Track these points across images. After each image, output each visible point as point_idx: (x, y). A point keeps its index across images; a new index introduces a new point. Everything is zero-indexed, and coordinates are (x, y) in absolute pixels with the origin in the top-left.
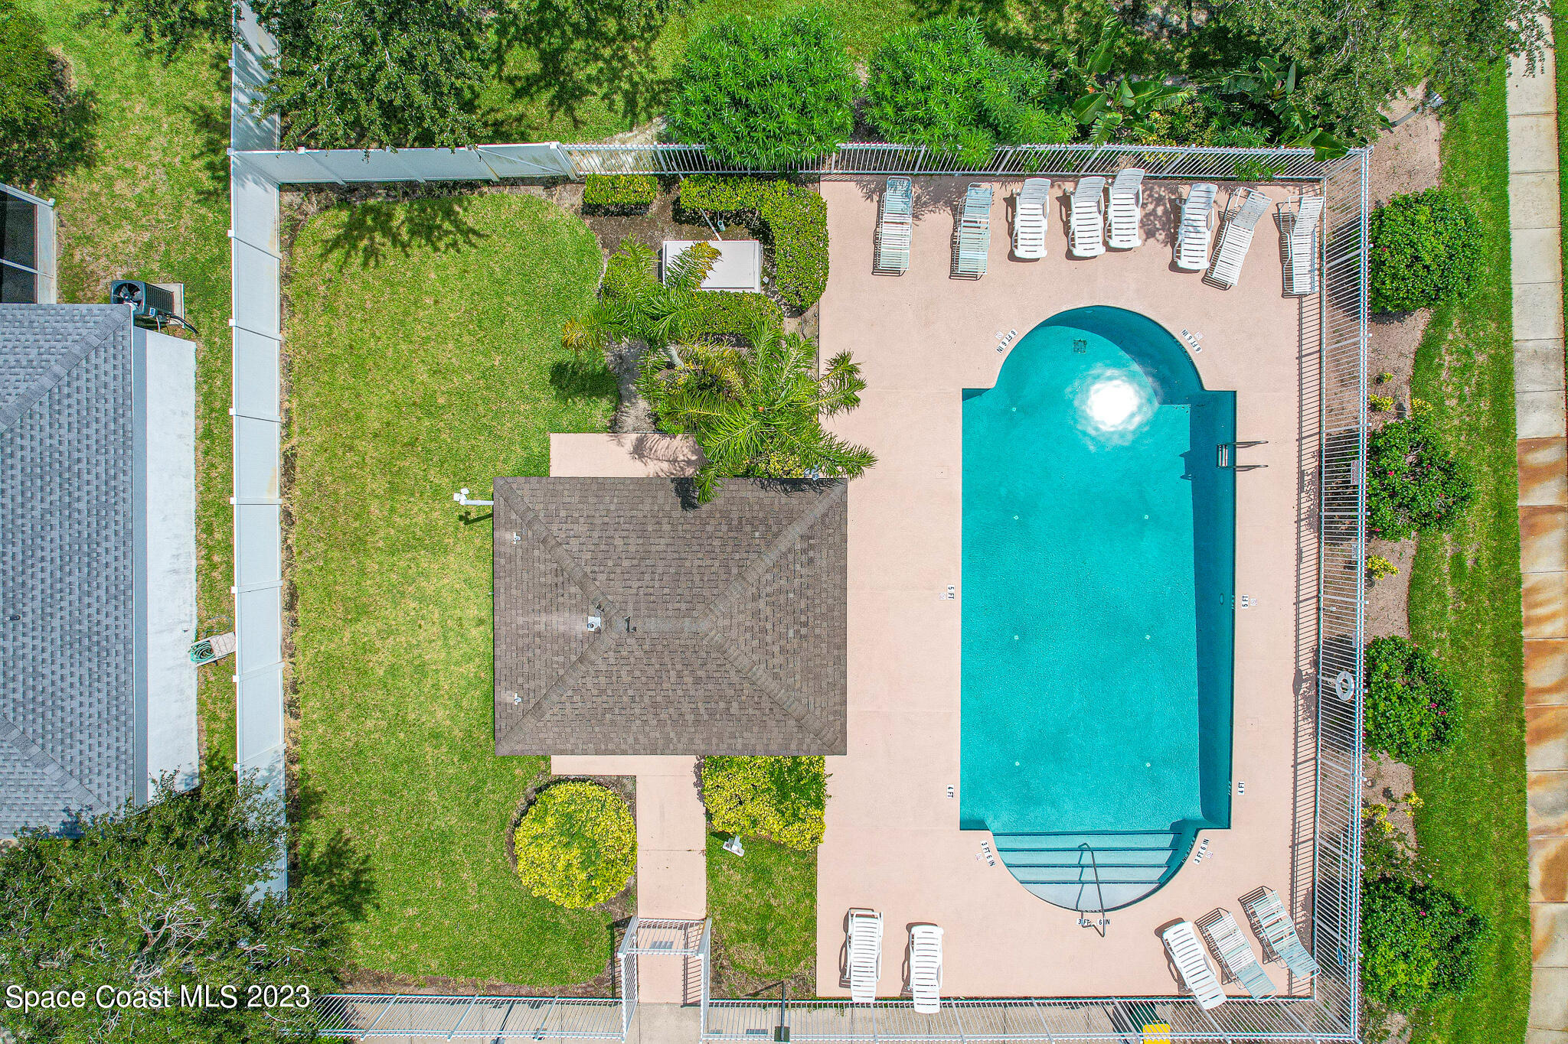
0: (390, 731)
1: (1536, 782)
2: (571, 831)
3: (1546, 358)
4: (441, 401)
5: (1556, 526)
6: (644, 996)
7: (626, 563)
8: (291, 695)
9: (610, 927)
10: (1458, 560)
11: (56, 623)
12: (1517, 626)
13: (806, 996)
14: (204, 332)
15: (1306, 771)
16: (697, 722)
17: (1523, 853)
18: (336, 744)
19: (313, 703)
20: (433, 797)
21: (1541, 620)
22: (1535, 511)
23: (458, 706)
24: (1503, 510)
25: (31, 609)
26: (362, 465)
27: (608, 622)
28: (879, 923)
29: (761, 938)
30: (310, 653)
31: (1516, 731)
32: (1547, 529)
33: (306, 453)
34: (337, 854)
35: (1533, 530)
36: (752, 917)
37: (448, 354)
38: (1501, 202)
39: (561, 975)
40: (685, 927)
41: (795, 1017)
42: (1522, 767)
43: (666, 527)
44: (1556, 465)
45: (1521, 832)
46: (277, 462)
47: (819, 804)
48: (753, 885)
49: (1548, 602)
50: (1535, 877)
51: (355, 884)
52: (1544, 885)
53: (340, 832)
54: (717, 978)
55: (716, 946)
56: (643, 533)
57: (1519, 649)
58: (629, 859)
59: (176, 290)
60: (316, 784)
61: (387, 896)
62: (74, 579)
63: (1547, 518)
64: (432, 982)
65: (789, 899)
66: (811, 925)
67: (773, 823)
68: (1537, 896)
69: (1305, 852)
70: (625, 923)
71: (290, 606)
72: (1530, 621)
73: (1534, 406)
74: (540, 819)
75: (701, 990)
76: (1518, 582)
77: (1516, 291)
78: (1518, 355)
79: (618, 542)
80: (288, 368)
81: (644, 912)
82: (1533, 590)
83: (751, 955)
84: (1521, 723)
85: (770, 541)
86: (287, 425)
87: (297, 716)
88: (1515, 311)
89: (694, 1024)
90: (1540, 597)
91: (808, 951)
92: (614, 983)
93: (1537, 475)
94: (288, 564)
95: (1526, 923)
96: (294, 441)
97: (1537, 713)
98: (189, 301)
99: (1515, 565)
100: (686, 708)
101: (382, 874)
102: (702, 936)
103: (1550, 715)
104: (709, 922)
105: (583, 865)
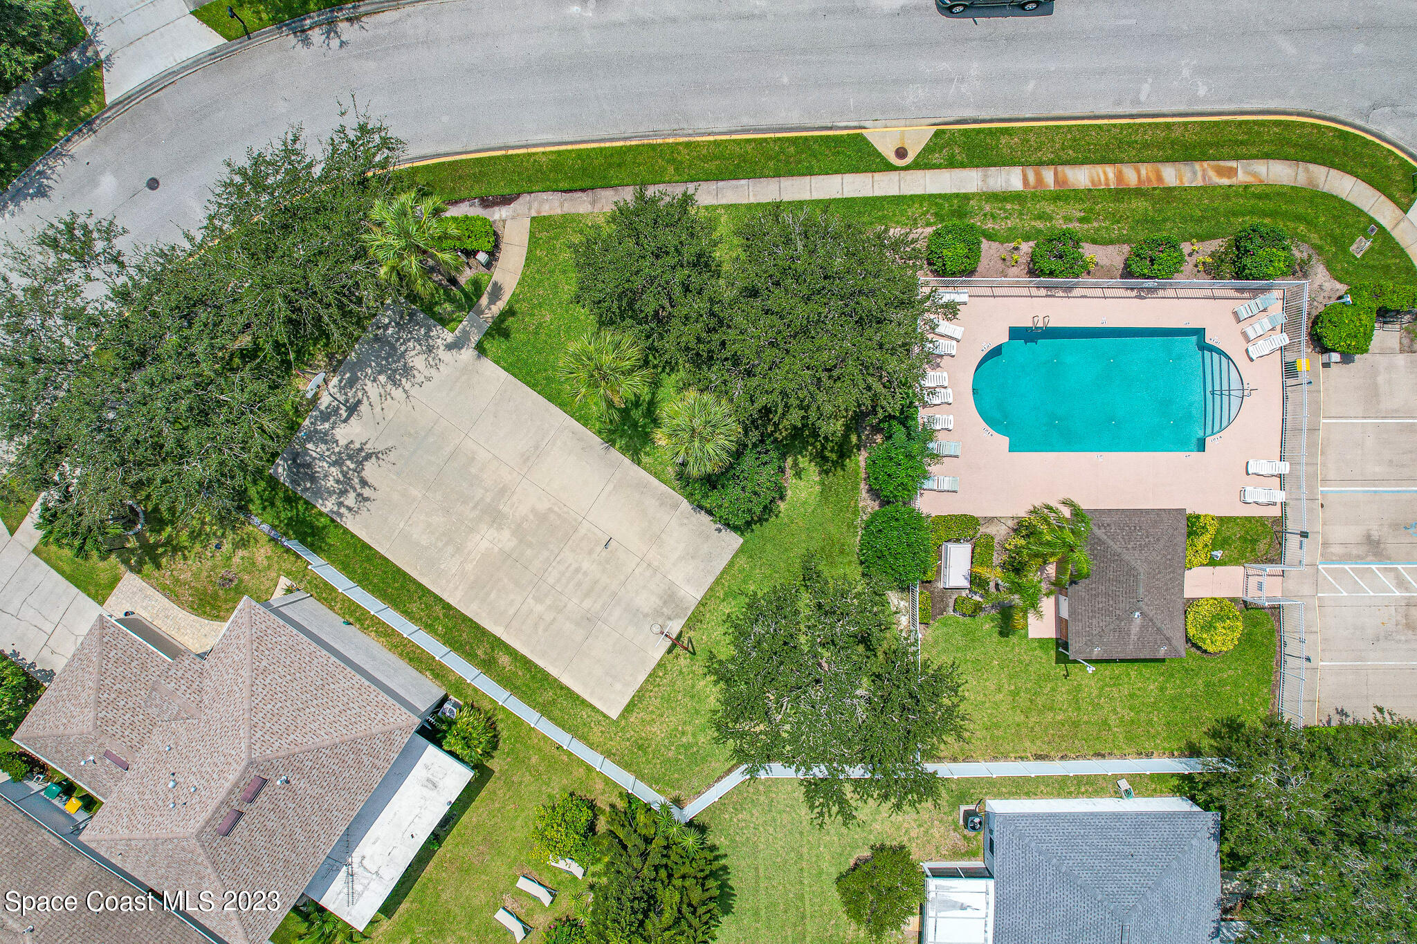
0: (1159, 710)
1: (1181, 181)
2: (1209, 627)
3: (986, 176)
4: (1013, 688)
5: (1063, 171)
6: (1279, 595)
7: (1111, 602)
8: (1143, 756)
9: (1247, 609)
10: (1081, 220)
11: (1132, 841)
12: (1109, 190)
13: (1280, 521)
14: (981, 797)
15: (1181, 293)
16: (1173, 572)
17: (1214, 188)
18: (1165, 735)
19: (1147, 745)
20: (1188, 690)
21: (1107, 179)
22: (1056, 181)
23: (1148, 679)
24: (1056, 197)
25: (1127, 850)
26: (1040, 723)
27: (1138, 609)
28: (1248, 489)
29: (1254, 541)
30: (1124, 746)
31: (1157, 191)
32: (1065, 176)
33: (1034, 749)
34: (1215, 734)
35: (1065, 182)
36: (1245, 545)
37: (991, 686)
38: (913, 198)
39: (1271, 632)
40: (1248, 576)
41: (1291, 526)
42: (1175, 188)
43: (1094, 585)
44: (1035, 171)
45: (1203, 189)
46: (1039, 763)
47: (1198, 517)
48: (1230, 545)
49: (1098, 175)
50: (1225, 181)
51: (1229, 726)
52: (1229, 177)
53: (1205, 733)
54: (1271, 561)
55: (1256, 562)
56: (1096, 596)
57: (1121, 190)
58: (1220, 601)
59: (963, 808)
60: (1183, 744)
61: (1234, 712)
62: (1113, 834)
63: (1060, 175)
64: (1273, 692)
65: (1236, 529)
66: (1249, 519)
67: (1207, 538)
68: (1233, 181)
69: (1217, 293)
70: (1245, 602)
71: (1103, 756)
72: (1107, 184)
73: (1008, 181)
74: (1203, 640)
75: (1277, 569)
76: (1090, 190)
77: (955, 191)
78: (984, 189)
79: (1101, 606)
80: (995, 759)
81: (1239, 594)
82: (1093, 182)
83: (1262, 546)
84: (1154, 189)
85: (1102, 543)
86: (1022, 758)
87: (1152, 753)
88: (963, 191)
89: (1292, 571)
90: (1096, 179)
91: (1260, 520)
92: (1273, 608)
93: (1039, 180)
94: (1084, 757)
95: (1246, 187)
96: (1029, 755)
97: (1149, 180)
98: (967, 803)
99: (1082, 191)
100: (1168, 577)
101: (1222, 714)
102: (1253, 569)
103: (1150, 174)
104: (1246, 565)
105: (1224, 621)
